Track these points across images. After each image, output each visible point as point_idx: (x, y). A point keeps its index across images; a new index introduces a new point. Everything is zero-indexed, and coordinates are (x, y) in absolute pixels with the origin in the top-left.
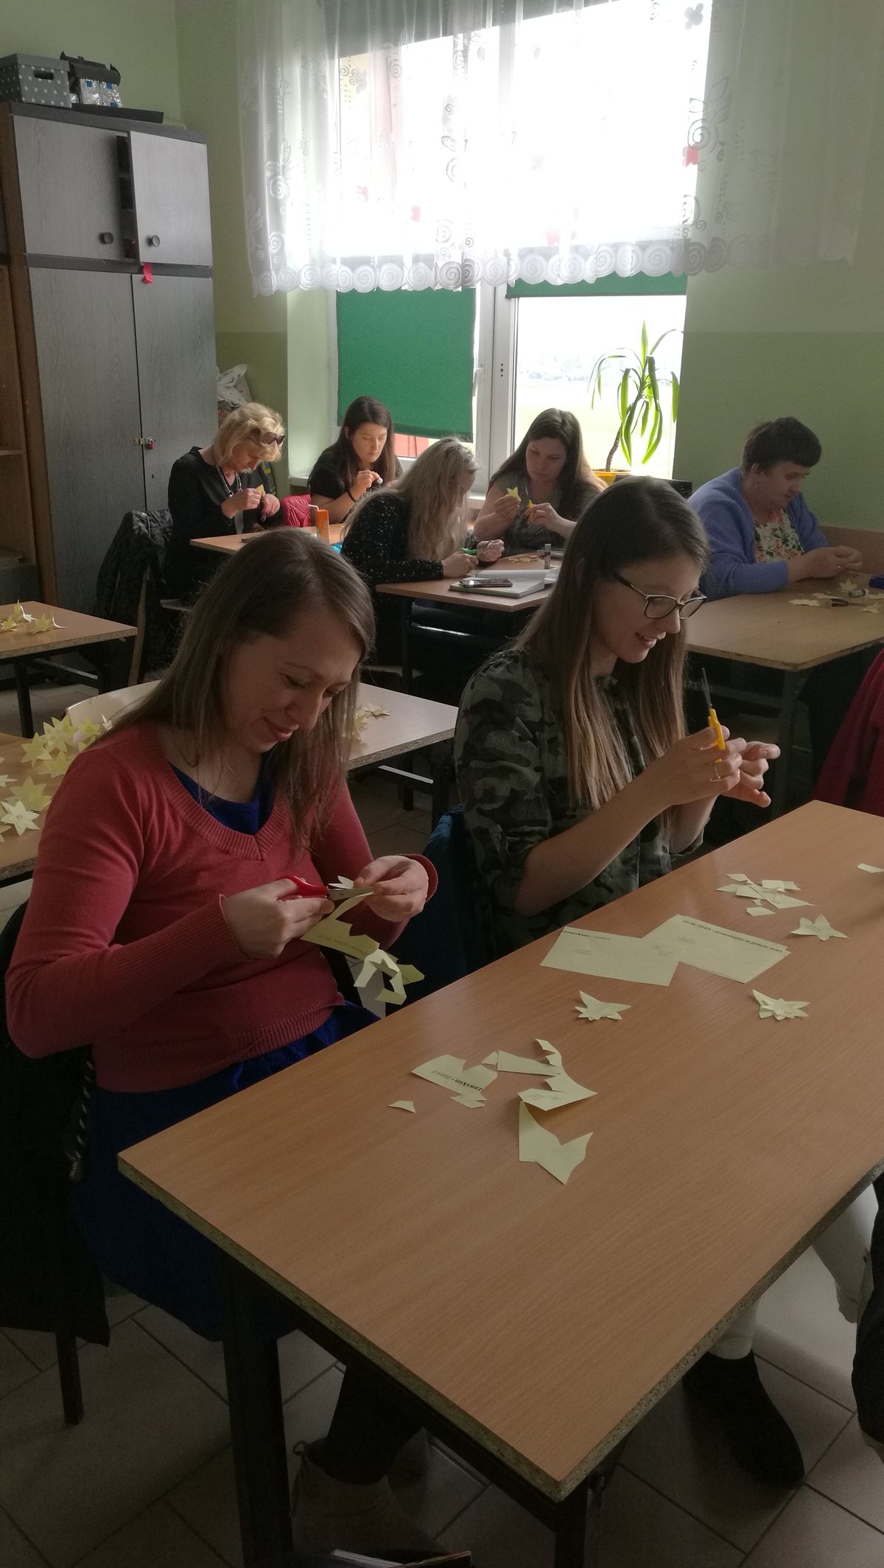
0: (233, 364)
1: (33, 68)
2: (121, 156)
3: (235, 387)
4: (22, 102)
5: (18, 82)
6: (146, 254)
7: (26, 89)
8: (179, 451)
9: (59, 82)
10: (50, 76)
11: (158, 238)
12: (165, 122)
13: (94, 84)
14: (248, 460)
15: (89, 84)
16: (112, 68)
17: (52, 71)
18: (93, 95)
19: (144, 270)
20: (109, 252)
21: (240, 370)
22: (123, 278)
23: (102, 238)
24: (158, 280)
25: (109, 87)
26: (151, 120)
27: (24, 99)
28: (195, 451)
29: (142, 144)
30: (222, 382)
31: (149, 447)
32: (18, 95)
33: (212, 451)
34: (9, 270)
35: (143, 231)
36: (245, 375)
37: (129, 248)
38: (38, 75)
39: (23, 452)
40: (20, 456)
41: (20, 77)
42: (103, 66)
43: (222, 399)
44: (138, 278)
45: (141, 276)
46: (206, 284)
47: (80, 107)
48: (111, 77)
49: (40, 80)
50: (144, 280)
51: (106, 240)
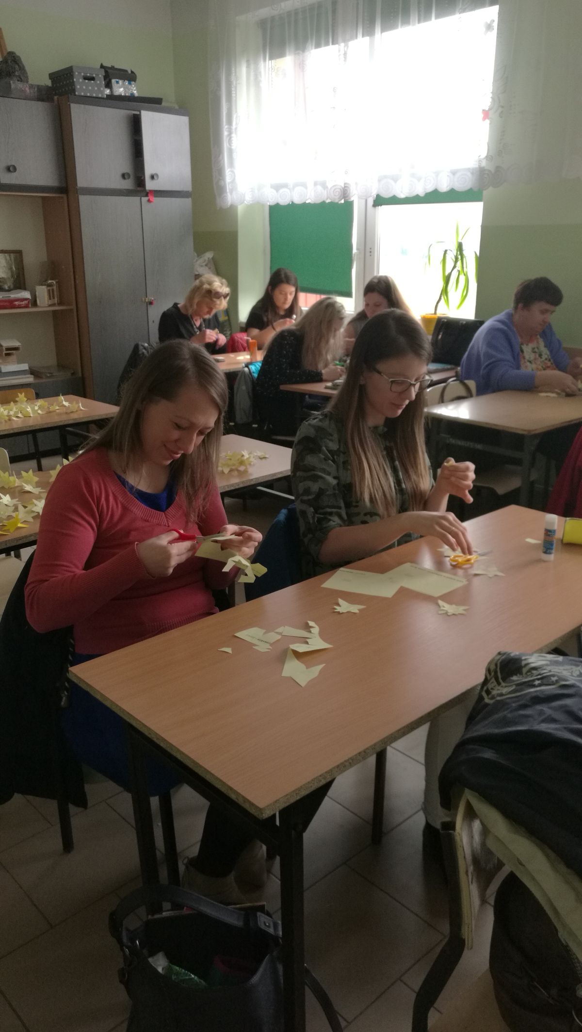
0: (204, 252)
1: (83, 74)
2: (135, 125)
3: (206, 265)
4: (75, 95)
5: (73, 84)
6: (150, 185)
7: (78, 87)
9: (98, 82)
10: (93, 79)
11: (157, 175)
12: (164, 104)
13: (121, 82)
14: (206, 310)
15: (117, 82)
16: (132, 72)
17: (94, 75)
18: (120, 89)
19: (149, 195)
20: (128, 184)
21: (209, 255)
22: (136, 199)
23: (124, 176)
24: (156, 200)
25: (130, 84)
26: (154, 103)
27: (77, 93)
28: (176, 305)
29: (148, 118)
30: (198, 262)
31: (151, 303)
32: (74, 91)
33: (185, 306)
34: (68, 198)
35: (148, 170)
36: (213, 258)
37: (140, 182)
38: (85, 78)
39: (74, 307)
40: (71, 310)
41: (75, 80)
42: (126, 71)
43: (197, 273)
44: (145, 199)
45: (147, 198)
46: (188, 201)
47: (112, 97)
48: (130, 77)
49: (87, 81)
50: (149, 201)
51: (126, 177)
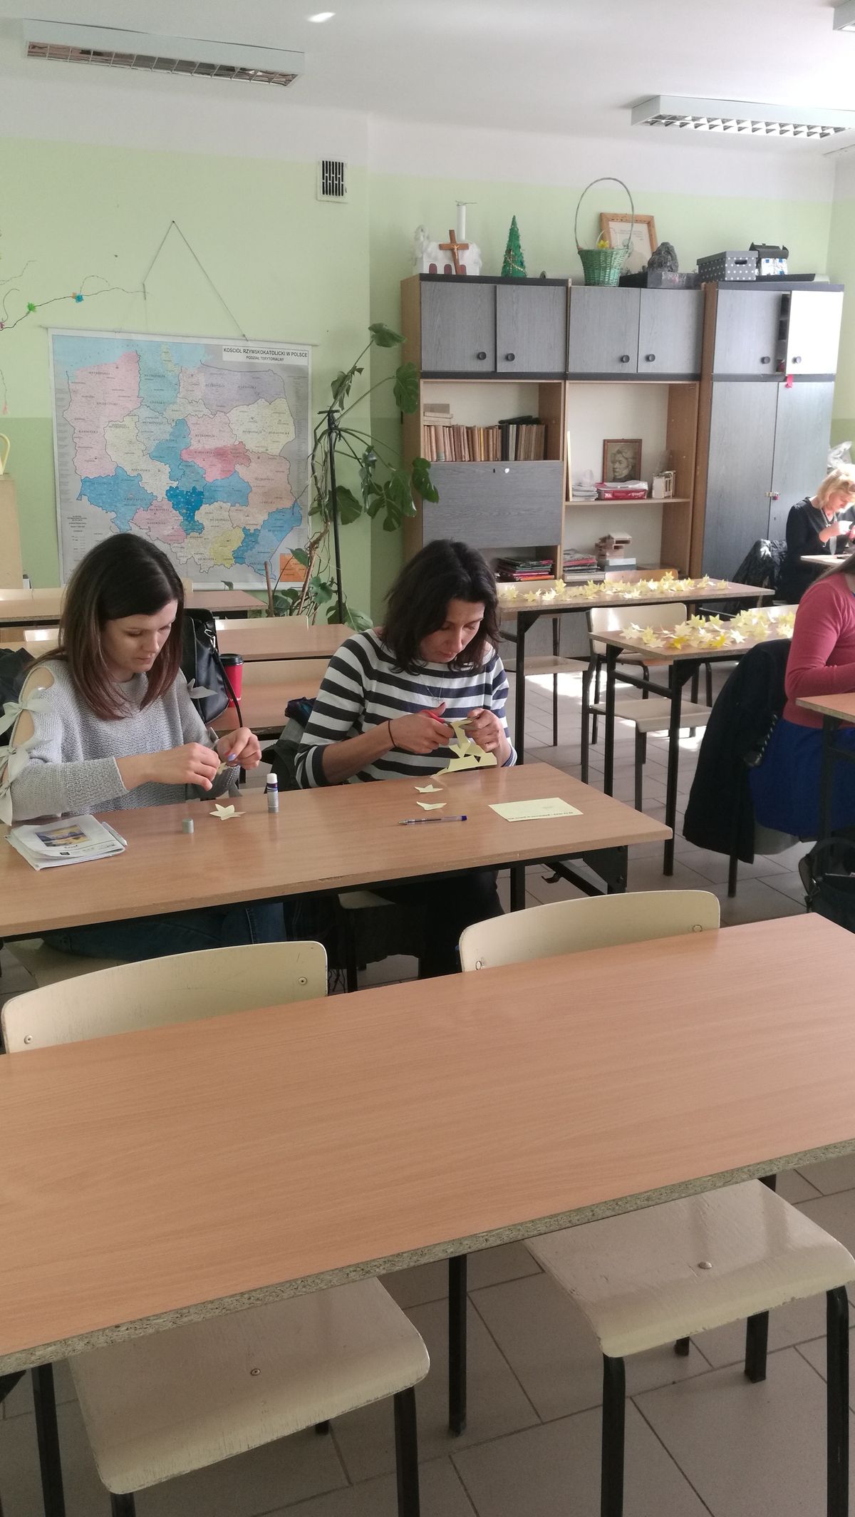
0: (841, 442)
1: (735, 259)
2: (784, 306)
4: (724, 280)
5: (724, 269)
6: (791, 369)
7: (729, 272)
8: (796, 500)
9: (750, 265)
10: (744, 262)
11: (800, 358)
12: (816, 279)
13: (771, 260)
15: (767, 261)
16: (784, 248)
17: (747, 259)
18: (770, 267)
19: (788, 379)
20: (767, 369)
21: (846, 446)
22: (772, 385)
23: (763, 360)
24: (796, 386)
25: (781, 261)
26: (804, 280)
27: (726, 279)
29: (799, 298)
30: (832, 455)
31: (775, 498)
32: (723, 276)
34: (700, 385)
35: (791, 352)
36: (850, 449)
37: (780, 366)
38: (737, 263)
39: (690, 500)
40: (689, 502)
41: (726, 265)
42: (778, 247)
43: (830, 466)
44: (782, 384)
45: (785, 383)
46: (829, 386)
47: (760, 279)
48: (781, 254)
49: (738, 265)
50: (787, 386)
51: (765, 360)
